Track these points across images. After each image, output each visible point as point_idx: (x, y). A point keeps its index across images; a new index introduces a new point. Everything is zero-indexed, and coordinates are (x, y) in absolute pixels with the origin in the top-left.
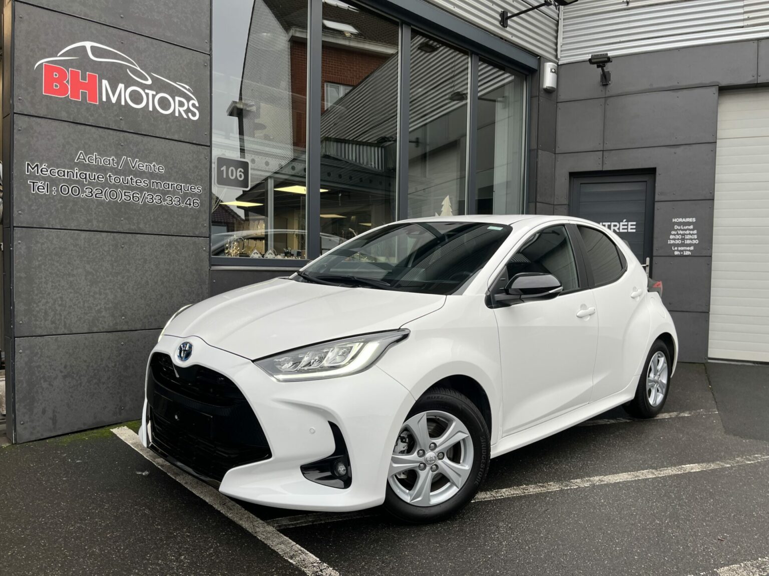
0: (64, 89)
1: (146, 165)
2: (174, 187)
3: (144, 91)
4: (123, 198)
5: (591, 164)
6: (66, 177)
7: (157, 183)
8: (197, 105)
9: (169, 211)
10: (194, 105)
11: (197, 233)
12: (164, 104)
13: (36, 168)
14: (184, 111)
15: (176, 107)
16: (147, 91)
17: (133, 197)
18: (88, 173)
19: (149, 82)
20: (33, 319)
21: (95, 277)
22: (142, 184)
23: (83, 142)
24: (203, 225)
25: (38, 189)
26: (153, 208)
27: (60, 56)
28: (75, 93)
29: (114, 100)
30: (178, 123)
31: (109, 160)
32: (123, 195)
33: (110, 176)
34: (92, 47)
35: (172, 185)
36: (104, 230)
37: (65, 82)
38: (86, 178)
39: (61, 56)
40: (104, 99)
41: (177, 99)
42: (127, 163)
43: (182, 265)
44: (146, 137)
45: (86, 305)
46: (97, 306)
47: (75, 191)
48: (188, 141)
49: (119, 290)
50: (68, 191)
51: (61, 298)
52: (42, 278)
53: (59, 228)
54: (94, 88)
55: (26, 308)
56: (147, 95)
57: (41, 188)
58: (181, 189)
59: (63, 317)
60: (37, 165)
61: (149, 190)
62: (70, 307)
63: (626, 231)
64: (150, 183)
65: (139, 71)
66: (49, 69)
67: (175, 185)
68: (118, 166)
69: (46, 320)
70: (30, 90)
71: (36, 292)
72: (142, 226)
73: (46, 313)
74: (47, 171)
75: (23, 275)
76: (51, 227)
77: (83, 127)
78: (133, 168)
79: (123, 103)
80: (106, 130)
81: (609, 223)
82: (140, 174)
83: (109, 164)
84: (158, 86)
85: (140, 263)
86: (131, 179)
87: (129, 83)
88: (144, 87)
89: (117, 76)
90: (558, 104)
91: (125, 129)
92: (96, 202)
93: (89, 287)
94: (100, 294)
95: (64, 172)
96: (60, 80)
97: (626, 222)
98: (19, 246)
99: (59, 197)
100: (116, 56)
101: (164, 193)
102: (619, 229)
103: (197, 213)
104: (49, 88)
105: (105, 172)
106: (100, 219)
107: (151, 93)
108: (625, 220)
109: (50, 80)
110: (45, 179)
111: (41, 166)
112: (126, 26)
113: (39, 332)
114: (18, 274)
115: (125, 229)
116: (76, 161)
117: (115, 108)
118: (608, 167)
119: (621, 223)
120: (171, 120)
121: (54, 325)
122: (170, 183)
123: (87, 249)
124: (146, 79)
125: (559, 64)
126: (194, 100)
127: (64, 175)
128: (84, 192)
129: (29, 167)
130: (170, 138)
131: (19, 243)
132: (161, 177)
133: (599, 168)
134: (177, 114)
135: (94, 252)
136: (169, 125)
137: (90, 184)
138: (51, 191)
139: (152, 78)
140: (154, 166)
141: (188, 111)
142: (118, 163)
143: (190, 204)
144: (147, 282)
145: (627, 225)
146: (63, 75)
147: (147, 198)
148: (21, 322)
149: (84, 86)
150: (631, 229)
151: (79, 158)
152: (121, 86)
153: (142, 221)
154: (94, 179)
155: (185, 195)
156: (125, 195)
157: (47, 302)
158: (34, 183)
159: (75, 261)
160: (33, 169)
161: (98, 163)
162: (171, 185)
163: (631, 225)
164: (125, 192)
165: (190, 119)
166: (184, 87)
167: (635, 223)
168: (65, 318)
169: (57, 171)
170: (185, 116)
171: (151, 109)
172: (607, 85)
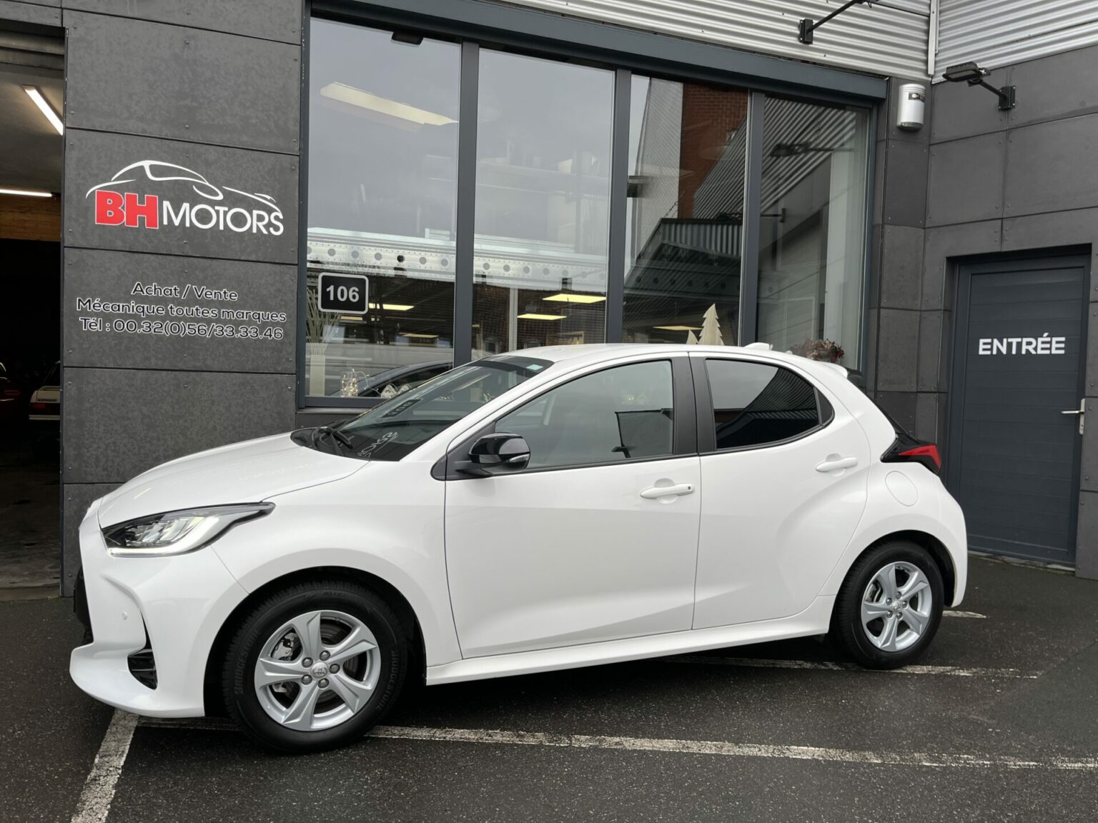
0: (119, 217)
1: (215, 293)
2: (250, 316)
3: (214, 208)
4: (187, 331)
5: (982, 242)
6: (121, 311)
7: (228, 313)
8: (281, 217)
9: (243, 344)
10: (277, 218)
11: (279, 369)
12: (239, 221)
13: (88, 303)
14: (264, 226)
15: (254, 223)
16: (217, 208)
17: (199, 330)
18: (146, 306)
19: (220, 197)
20: (83, 465)
21: (153, 421)
22: (210, 315)
23: (140, 272)
24: (287, 359)
25: (90, 326)
26: (222, 342)
27: (114, 181)
28: (131, 220)
29: (177, 222)
30: (255, 241)
31: (171, 290)
32: (187, 328)
33: (171, 308)
34: (151, 167)
35: (247, 313)
36: (164, 368)
37: (120, 208)
38: (143, 311)
39: (117, 179)
40: (165, 222)
41: (255, 212)
42: (191, 291)
43: (260, 407)
44: (215, 261)
45: (142, 451)
46: (154, 453)
47: (131, 326)
48: (268, 260)
49: (181, 436)
50: (124, 327)
51: (114, 443)
52: (93, 422)
53: (113, 367)
54: (153, 211)
55: (76, 453)
56: (217, 212)
57: (94, 325)
58: (259, 318)
59: (115, 464)
60: (89, 301)
61: (218, 321)
62: (124, 453)
63: (1047, 352)
64: (219, 312)
65: (208, 187)
66: (102, 195)
67: (252, 314)
68: (181, 296)
69: (97, 467)
70: (81, 220)
71: (86, 436)
72: (209, 362)
73: (97, 459)
74: (100, 306)
75: (73, 418)
76: (104, 366)
77: (141, 255)
78: (199, 296)
79: (188, 225)
80: (168, 257)
81: (1019, 340)
82: (208, 304)
83: (171, 294)
84: (231, 201)
85: (206, 404)
86: (197, 309)
87: (195, 200)
88: (213, 204)
89: (181, 194)
90: (932, 148)
91: (190, 254)
92: (155, 338)
93: (145, 432)
94: (159, 440)
95: (119, 306)
96: (114, 207)
97: (1047, 336)
98: (69, 387)
99: (112, 334)
100: (180, 173)
101: (237, 324)
102: (1035, 349)
103: (279, 345)
104: (102, 217)
105: (166, 303)
106: (160, 356)
107: (222, 209)
108: (1046, 334)
109: (103, 208)
110: (97, 315)
111: (93, 301)
112: (192, 137)
113: (90, 479)
114: (68, 417)
115: (189, 366)
116: (132, 293)
117: (179, 230)
118: (1009, 246)
119: (1040, 340)
120: (246, 238)
121: (105, 473)
122: (245, 312)
123: (144, 390)
124: (217, 195)
125: (933, 83)
126: (277, 211)
127: (119, 310)
128: (141, 327)
129: (81, 303)
130: (245, 259)
131: (70, 384)
132: (233, 305)
133: (996, 249)
134: (255, 231)
135: (153, 393)
136: (244, 244)
137: (148, 317)
138: (105, 327)
139: (224, 192)
140: (225, 293)
141: (270, 225)
142: (181, 293)
143: (270, 336)
144: (215, 428)
145: (1050, 343)
146: (118, 201)
147: (216, 330)
148: (70, 468)
149: (141, 210)
150: (1057, 349)
151: (135, 290)
152: (186, 206)
153: (209, 358)
154: (153, 312)
155: (264, 326)
156: (189, 328)
157: (99, 447)
158: (85, 320)
159: (130, 403)
160: (84, 305)
161: (158, 295)
162: (245, 314)
163: (1057, 342)
164: (189, 325)
165: (272, 235)
166: (265, 198)
167: (1063, 339)
168: (119, 465)
169: (111, 305)
170: (265, 232)
171: (221, 227)
172: (1010, 109)
